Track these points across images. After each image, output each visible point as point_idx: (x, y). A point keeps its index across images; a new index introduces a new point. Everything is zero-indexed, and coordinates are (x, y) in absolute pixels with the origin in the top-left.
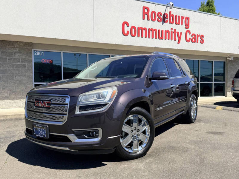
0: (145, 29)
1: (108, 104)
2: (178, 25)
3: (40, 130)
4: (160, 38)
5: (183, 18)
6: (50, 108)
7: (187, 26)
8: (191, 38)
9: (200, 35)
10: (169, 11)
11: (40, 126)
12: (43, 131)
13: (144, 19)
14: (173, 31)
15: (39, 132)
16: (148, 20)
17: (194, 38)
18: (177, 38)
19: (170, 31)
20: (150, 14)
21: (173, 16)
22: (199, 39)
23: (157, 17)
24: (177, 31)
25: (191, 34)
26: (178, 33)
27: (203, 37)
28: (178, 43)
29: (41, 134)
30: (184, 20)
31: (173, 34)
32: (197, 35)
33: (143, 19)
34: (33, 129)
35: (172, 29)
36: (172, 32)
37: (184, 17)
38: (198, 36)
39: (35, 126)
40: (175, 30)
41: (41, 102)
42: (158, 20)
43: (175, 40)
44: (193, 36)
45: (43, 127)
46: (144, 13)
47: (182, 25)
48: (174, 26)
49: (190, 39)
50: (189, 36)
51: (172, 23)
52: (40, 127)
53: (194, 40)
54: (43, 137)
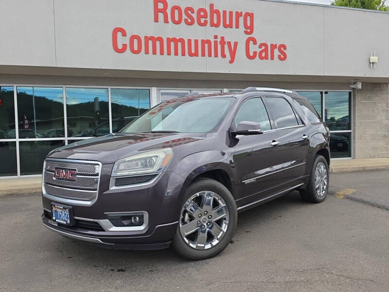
0: (160, 39)
1: (158, 174)
2: (229, 28)
3: (62, 212)
4: (191, 55)
5: (239, 15)
6: (75, 181)
7: (250, 29)
8: (258, 50)
9: (278, 46)
10: (209, 4)
11: (61, 207)
12: (65, 214)
13: (156, 20)
14: (219, 40)
15: (60, 216)
16: (166, 21)
17: (266, 50)
18: (227, 52)
19: (212, 40)
20: (169, 11)
21: (217, 12)
22: (277, 52)
23: (184, 17)
24: (226, 40)
25: (258, 43)
26: (229, 43)
27: (285, 48)
28: (231, 62)
29: (62, 218)
30: (241, 19)
31: (219, 46)
32: (272, 45)
33: (155, 22)
34: (52, 211)
35: (216, 37)
36: (216, 42)
37: (241, 12)
38: (273, 47)
39: (55, 206)
40: (223, 38)
41: (63, 171)
42: (186, 21)
43: (224, 56)
44: (263, 48)
45: (65, 208)
46: (157, 11)
47: (237, 27)
48: (221, 31)
49: (255, 53)
50: (253, 48)
51: (217, 25)
52: (61, 209)
53: (263, 55)
54: (65, 223)
